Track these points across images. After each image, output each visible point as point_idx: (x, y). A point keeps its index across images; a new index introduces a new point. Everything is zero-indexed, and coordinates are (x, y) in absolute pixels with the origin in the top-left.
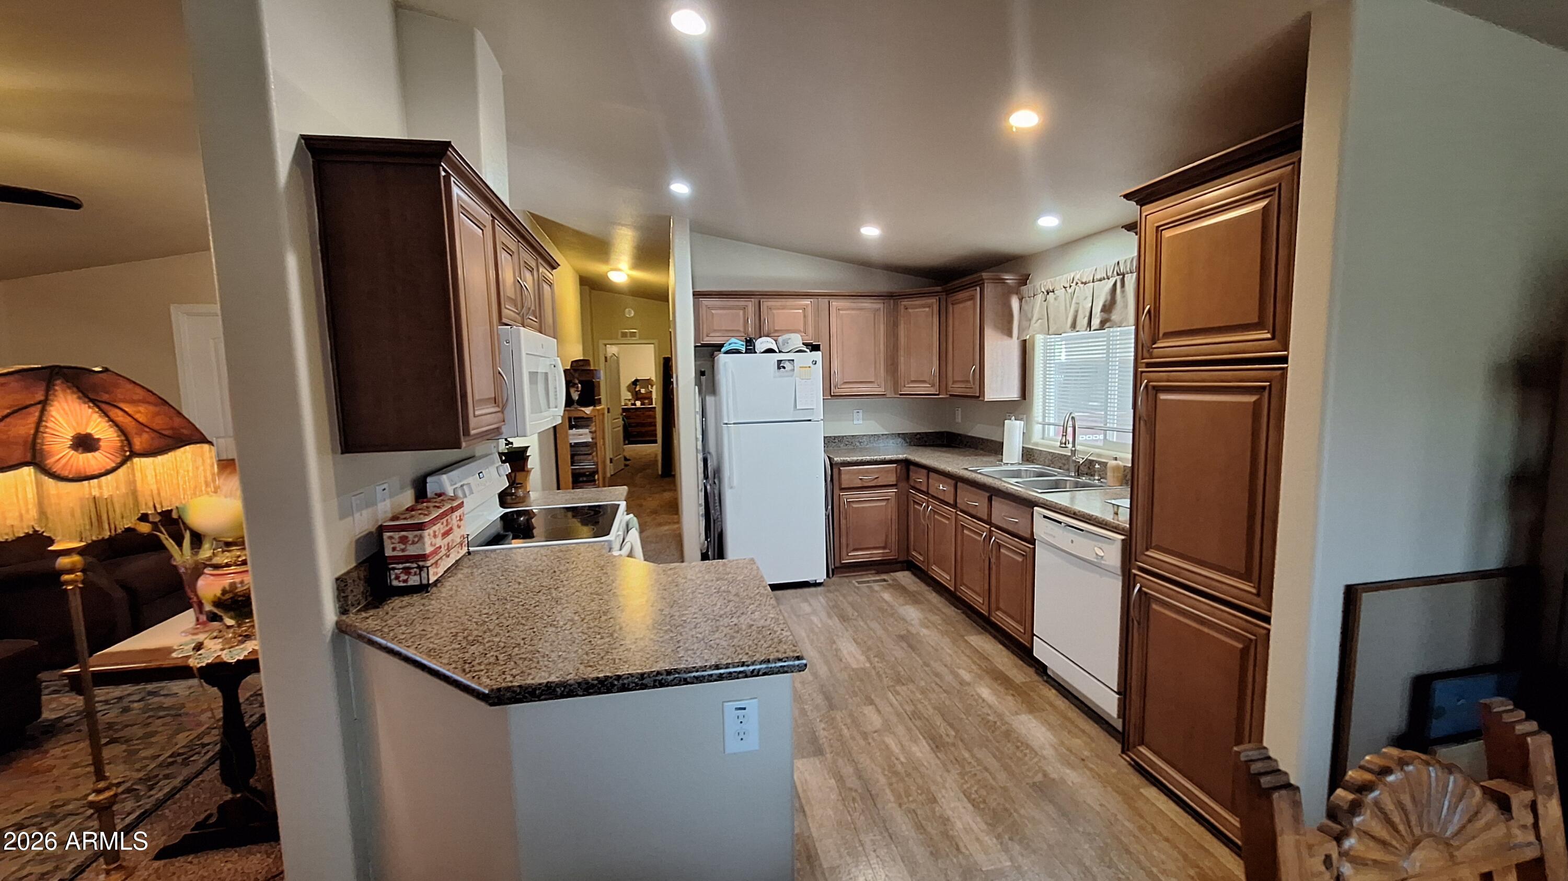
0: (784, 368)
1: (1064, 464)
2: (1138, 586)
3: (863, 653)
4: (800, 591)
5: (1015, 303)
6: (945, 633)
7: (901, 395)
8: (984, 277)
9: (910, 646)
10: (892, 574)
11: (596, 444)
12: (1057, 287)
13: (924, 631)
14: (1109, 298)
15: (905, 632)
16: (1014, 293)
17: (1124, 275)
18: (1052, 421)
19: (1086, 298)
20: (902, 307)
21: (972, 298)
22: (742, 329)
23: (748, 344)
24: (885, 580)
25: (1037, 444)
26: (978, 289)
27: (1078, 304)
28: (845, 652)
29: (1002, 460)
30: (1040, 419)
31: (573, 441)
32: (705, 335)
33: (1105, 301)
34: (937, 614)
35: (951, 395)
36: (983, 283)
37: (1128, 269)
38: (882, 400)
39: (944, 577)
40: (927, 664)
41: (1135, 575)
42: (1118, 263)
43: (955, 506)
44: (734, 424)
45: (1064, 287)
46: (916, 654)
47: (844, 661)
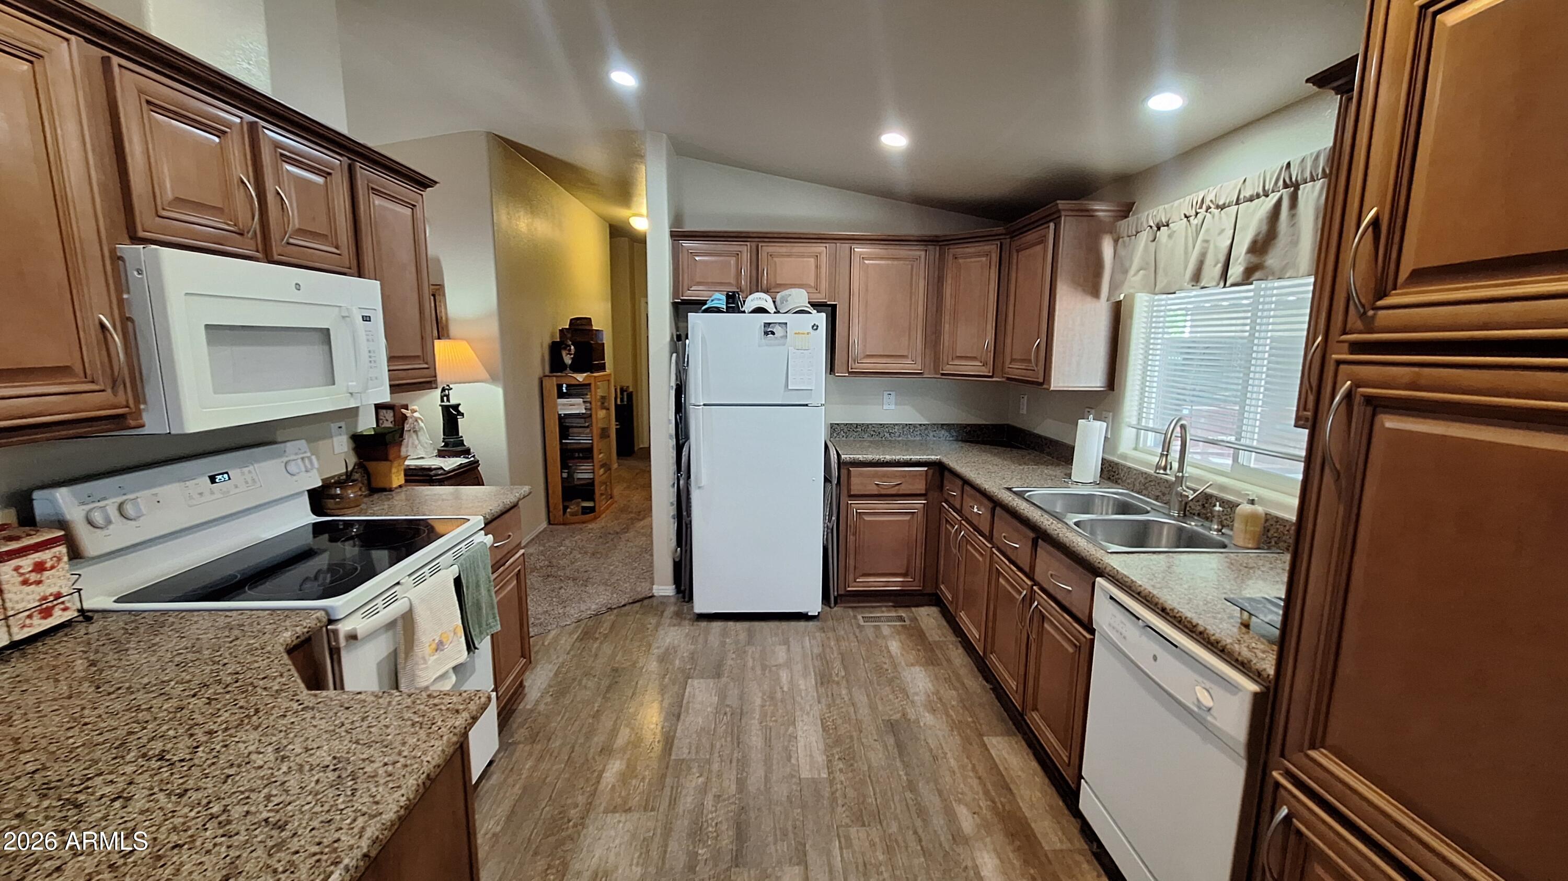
0: (773, 333)
1: (1164, 494)
2: (1283, 808)
3: (828, 747)
4: (784, 625)
5: (1107, 248)
6: (956, 726)
7: (943, 374)
8: (1060, 207)
9: (900, 746)
10: (913, 609)
11: (590, 416)
12: (1175, 217)
13: (928, 719)
14: (1264, 228)
15: (898, 716)
16: (1107, 233)
17: (1296, 186)
18: (1151, 425)
19: (1223, 231)
20: (951, 256)
21: (1042, 241)
22: (733, 281)
23: (731, 301)
24: (901, 619)
25: (1124, 457)
26: (1052, 225)
27: (1207, 241)
28: (801, 744)
29: (1069, 476)
30: (1134, 421)
31: (562, 412)
32: (685, 288)
33: (1257, 235)
34: (955, 689)
35: (1008, 379)
36: (1060, 217)
37: (1308, 175)
38: (917, 380)
39: (974, 633)
40: (911, 787)
41: (1277, 785)
42: (1289, 164)
43: (990, 539)
44: (704, 405)
45: (1186, 216)
46: (903, 761)
47: (793, 761)
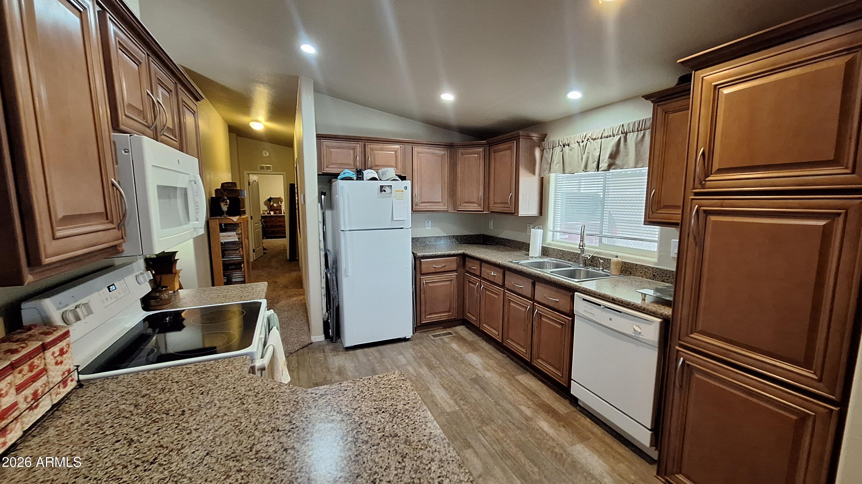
0: (385, 191)
1: (572, 258)
2: (682, 359)
3: (452, 397)
4: (395, 345)
5: (537, 153)
6: (501, 375)
7: (458, 211)
8: (520, 134)
9: (482, 388)
10: (453, 328)
11: (242, 242)
12: (572, 142)
13: (488, 374)
14: (615, 149)
15: (475, 376)
16: (537, 146)
17: (626, 134)
18: (559, 229)
19: (595, 149)
20: (460, 154)
21: (510, 148)
22: (352, 163)
23: (359, 174)
24: (450, 333)
25: (550, 244)
26: (515, 142)
27: (589, 153)
28: (438, 397)
29: (528, 255)
30: (552, 229)
31: (223, 240)
32: (325, 165)
33: (612, 151)
34: (492, 360)
35: (491, 212)
36: (519, 138)
37: (631, 130)
38: (445, 214)
39: (494, 333)
40: (497, 403)
41: (678, 351)
42: (623, 125)
43: (503, 286)
44: (349, 231)
45: (577, 142)
46: (487, 394)
47: (439, 406)
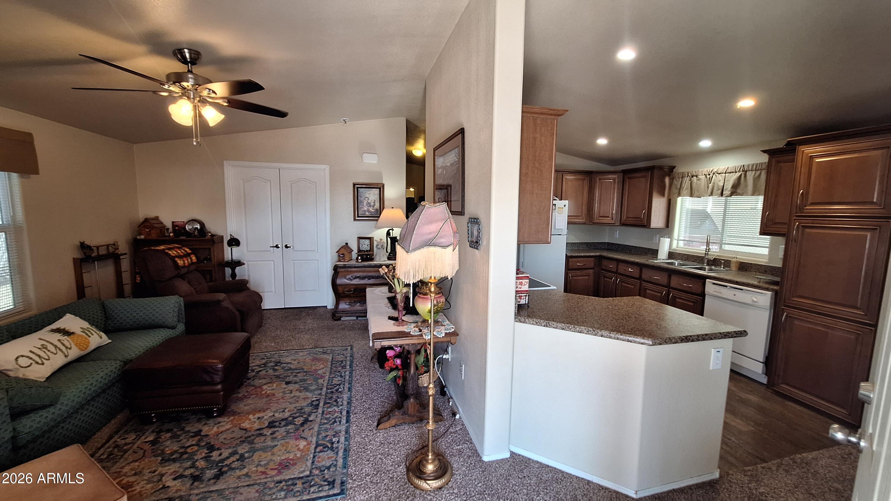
2: (785, 314)
5: (667, 180)
7: (593, 223)
12: (700, 174)
14: (736, 182)
16: (666, 175)
17: (746, 171)
18: (683, 239)
19: (720, 181)
20: (598, 179)
21: (644, 177)
26: (650, 172)
27: (714, 183)
29: (658, 257)
30: (677, 238)
35: (623, 224)
36: (654, 170)
37: (750, 169)
38: (583, 226)
41: (783, 309)
43: (640, 279)
45: (705, 175)
